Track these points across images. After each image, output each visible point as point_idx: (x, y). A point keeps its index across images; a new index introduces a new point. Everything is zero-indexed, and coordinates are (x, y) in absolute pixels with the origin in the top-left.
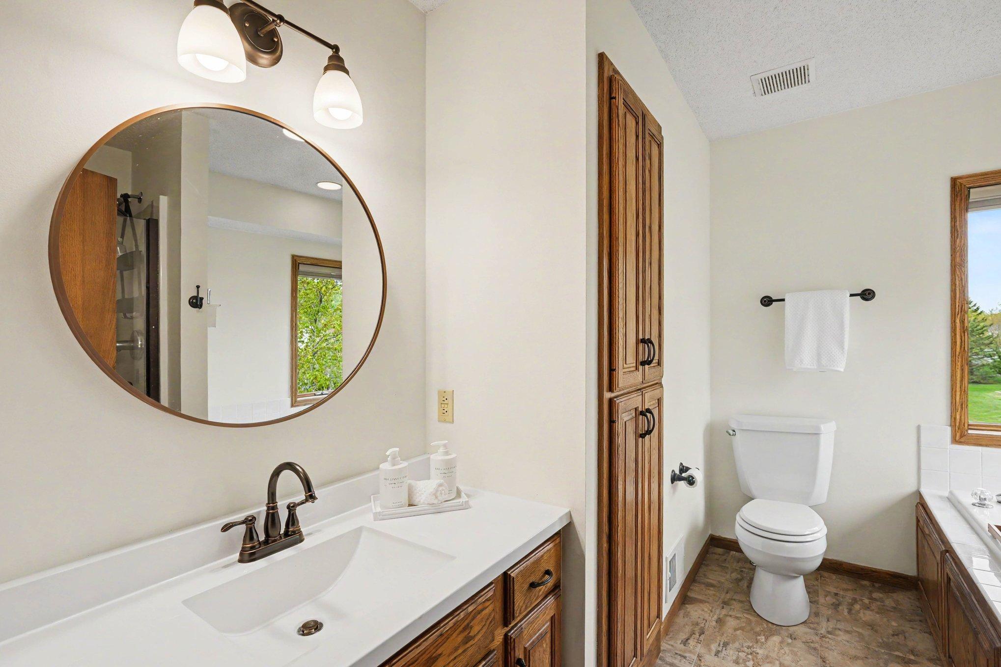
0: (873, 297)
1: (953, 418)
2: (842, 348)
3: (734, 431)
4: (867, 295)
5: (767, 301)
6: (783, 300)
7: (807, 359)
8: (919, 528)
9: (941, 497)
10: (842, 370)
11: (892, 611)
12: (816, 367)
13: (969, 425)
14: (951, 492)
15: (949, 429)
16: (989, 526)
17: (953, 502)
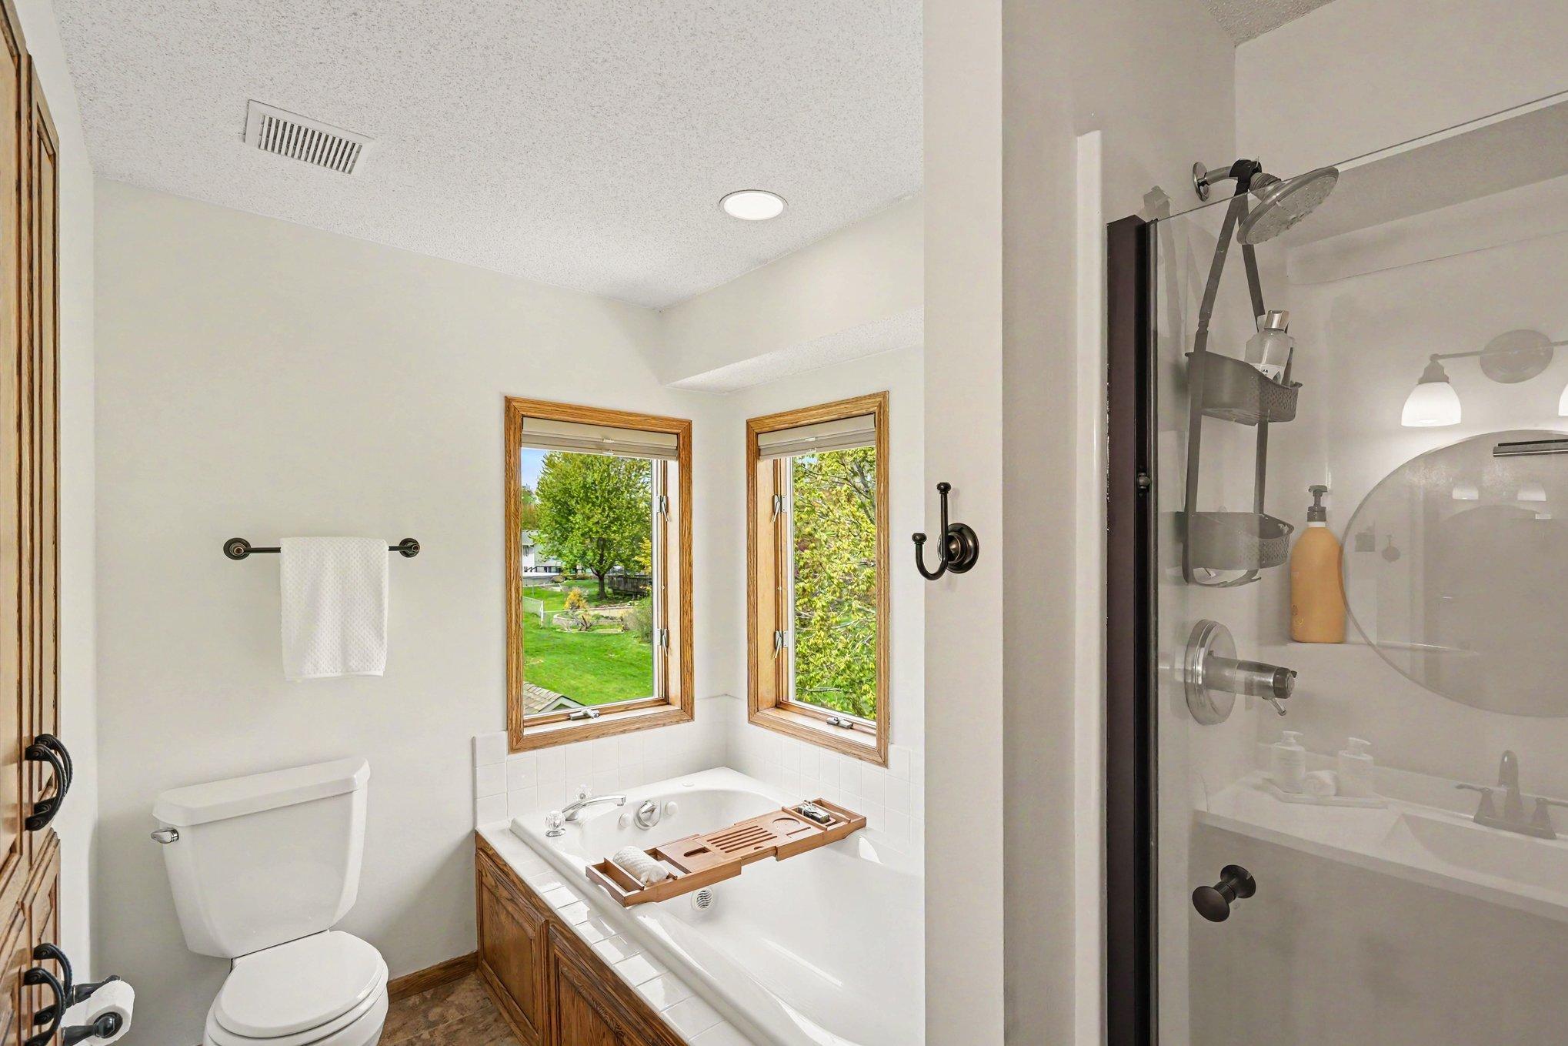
0: (417, 548)
1: (509, 719)
2: (380, 636)
3: (174, 831)
4: (408, 548)
5: (237, 549)
6: (277, 550)
7: (324, 663)
8: (484, 888)
9: (503, 831)
10: (380, 673)
11: (461, 1029)
12: (340, 674)
13: (524, 721)
14: (514, 822)
15: (505, 734)
16: (588, 870)
17: (517, 832)
